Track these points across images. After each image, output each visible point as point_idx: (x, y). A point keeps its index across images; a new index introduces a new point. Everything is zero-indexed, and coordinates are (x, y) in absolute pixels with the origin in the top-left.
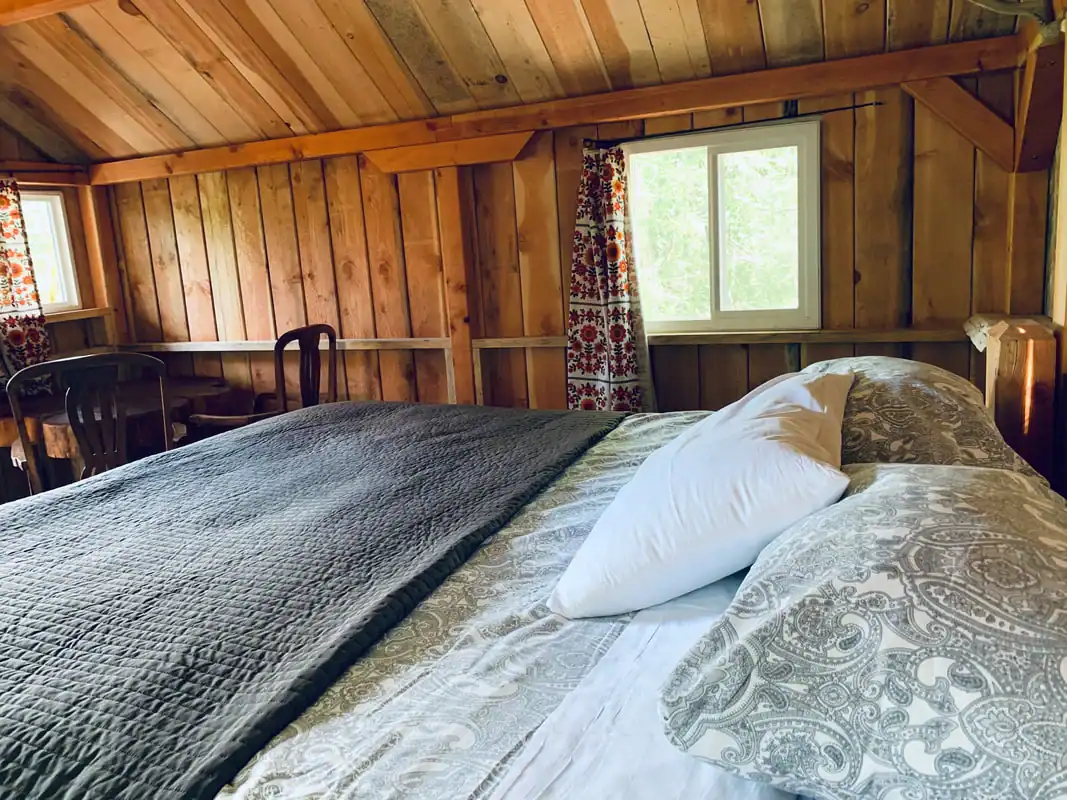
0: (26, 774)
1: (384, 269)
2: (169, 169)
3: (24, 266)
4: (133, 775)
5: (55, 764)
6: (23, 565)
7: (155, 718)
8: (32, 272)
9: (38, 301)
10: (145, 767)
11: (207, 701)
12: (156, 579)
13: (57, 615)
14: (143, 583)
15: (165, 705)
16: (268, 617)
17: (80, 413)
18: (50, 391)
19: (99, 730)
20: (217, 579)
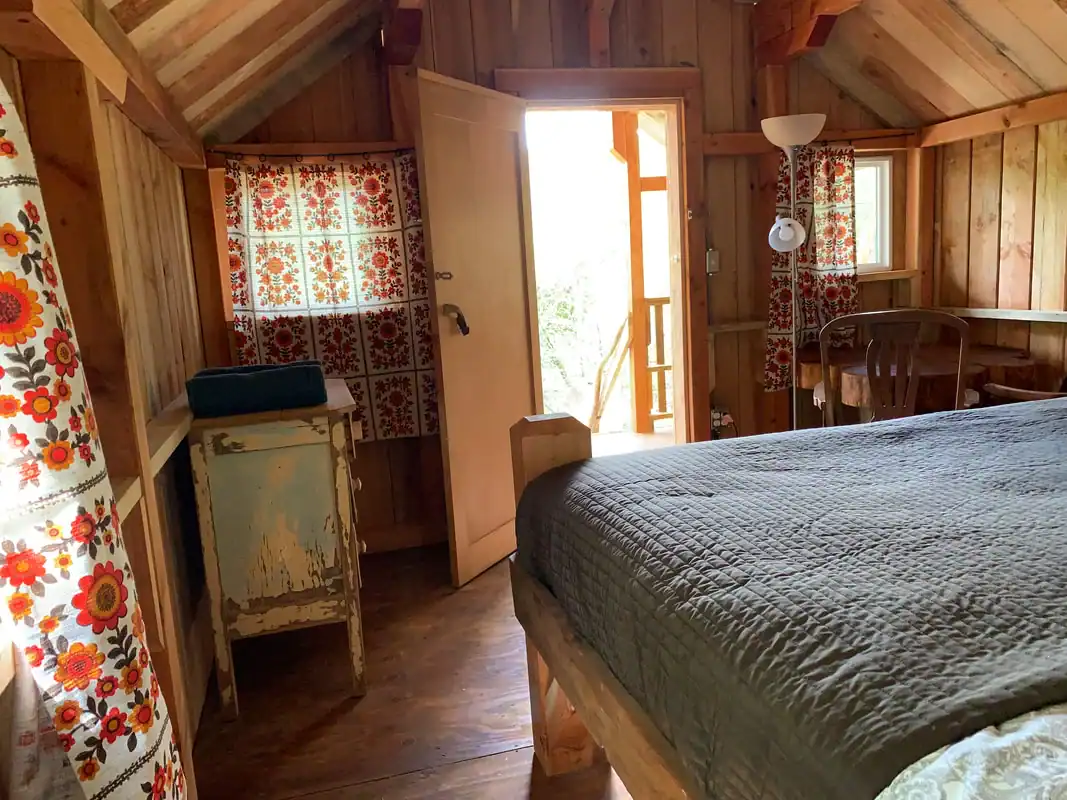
0: (809, 639)
2: (1007, 122)
3: (847, 227)
4: (902, 677)
5: (833, 641)
6: (819, 480)
7: (925, 639)
8: (854, 234)
9: (855, 261)
10: (912, 675)
11: (979, 645)
12: (935, 522)
13: (843, 527)
14: (922, 522)
15: (935, 633)
16: (1058, 591)
17: (878, 367)
18: (851, 345)
19: (872, 629)
20: (1000, 539)
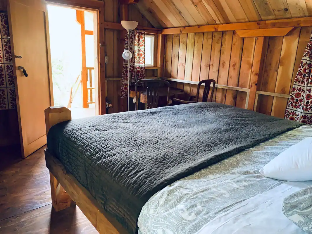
0: (131, 168)
1: (234, 66)
2: (181, 32)
3: (143, 54)
4: (151, 176)
5: (136, 168)
6: (134, 125)
7: (157, 166)
8: (144, 56)
9: (144, 63)
10: (153, 175)
11: (168, 166)
12: (160, 136)
13: (140, 138)
14: (158, 136)
15: (159, 164)
16: (184, 152)
17: (149, 93)
18: (143, 86)
19: (145, 164)
20: (174, 140)
